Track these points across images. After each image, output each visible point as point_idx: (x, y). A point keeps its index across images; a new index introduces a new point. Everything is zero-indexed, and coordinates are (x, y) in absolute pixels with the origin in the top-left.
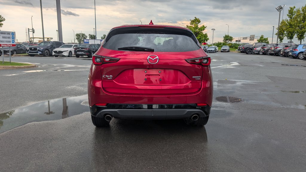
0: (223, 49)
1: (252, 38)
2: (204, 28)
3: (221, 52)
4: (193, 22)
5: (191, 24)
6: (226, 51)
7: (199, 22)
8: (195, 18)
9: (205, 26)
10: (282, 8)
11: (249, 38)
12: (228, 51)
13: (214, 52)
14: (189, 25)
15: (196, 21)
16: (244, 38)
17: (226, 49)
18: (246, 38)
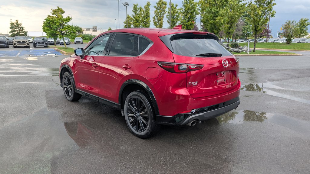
0: (76, 41)
1: (95, 29)
2: (69, 19)
3: (75, 43)
4: (55, 12)
5: (53, 14)
6: (80, 43)
7: (63, 12)
8: (58, 7)
9: (70, 17)
10: (128, 4)
11: (92, 29)
12: (82, 43)
13: (68, 45)
14: (51, 15)
15: (59, 11)
16: (87, 30)
17: (80, 41)
18: (89, 29)
